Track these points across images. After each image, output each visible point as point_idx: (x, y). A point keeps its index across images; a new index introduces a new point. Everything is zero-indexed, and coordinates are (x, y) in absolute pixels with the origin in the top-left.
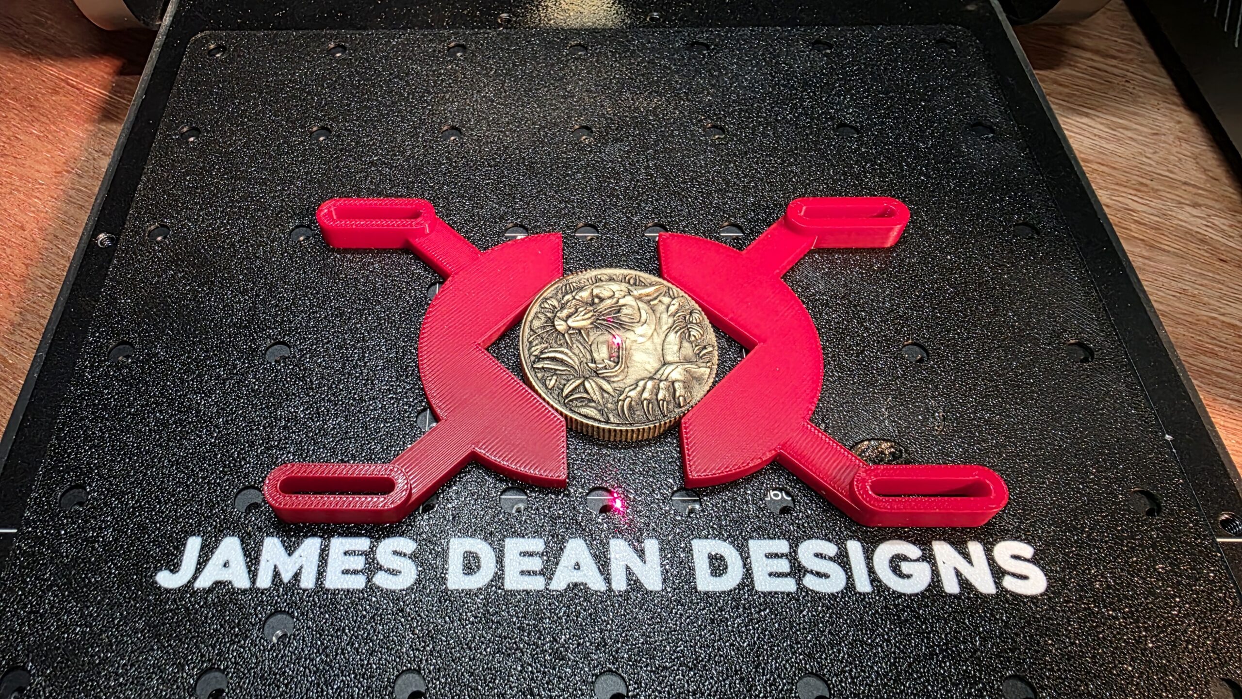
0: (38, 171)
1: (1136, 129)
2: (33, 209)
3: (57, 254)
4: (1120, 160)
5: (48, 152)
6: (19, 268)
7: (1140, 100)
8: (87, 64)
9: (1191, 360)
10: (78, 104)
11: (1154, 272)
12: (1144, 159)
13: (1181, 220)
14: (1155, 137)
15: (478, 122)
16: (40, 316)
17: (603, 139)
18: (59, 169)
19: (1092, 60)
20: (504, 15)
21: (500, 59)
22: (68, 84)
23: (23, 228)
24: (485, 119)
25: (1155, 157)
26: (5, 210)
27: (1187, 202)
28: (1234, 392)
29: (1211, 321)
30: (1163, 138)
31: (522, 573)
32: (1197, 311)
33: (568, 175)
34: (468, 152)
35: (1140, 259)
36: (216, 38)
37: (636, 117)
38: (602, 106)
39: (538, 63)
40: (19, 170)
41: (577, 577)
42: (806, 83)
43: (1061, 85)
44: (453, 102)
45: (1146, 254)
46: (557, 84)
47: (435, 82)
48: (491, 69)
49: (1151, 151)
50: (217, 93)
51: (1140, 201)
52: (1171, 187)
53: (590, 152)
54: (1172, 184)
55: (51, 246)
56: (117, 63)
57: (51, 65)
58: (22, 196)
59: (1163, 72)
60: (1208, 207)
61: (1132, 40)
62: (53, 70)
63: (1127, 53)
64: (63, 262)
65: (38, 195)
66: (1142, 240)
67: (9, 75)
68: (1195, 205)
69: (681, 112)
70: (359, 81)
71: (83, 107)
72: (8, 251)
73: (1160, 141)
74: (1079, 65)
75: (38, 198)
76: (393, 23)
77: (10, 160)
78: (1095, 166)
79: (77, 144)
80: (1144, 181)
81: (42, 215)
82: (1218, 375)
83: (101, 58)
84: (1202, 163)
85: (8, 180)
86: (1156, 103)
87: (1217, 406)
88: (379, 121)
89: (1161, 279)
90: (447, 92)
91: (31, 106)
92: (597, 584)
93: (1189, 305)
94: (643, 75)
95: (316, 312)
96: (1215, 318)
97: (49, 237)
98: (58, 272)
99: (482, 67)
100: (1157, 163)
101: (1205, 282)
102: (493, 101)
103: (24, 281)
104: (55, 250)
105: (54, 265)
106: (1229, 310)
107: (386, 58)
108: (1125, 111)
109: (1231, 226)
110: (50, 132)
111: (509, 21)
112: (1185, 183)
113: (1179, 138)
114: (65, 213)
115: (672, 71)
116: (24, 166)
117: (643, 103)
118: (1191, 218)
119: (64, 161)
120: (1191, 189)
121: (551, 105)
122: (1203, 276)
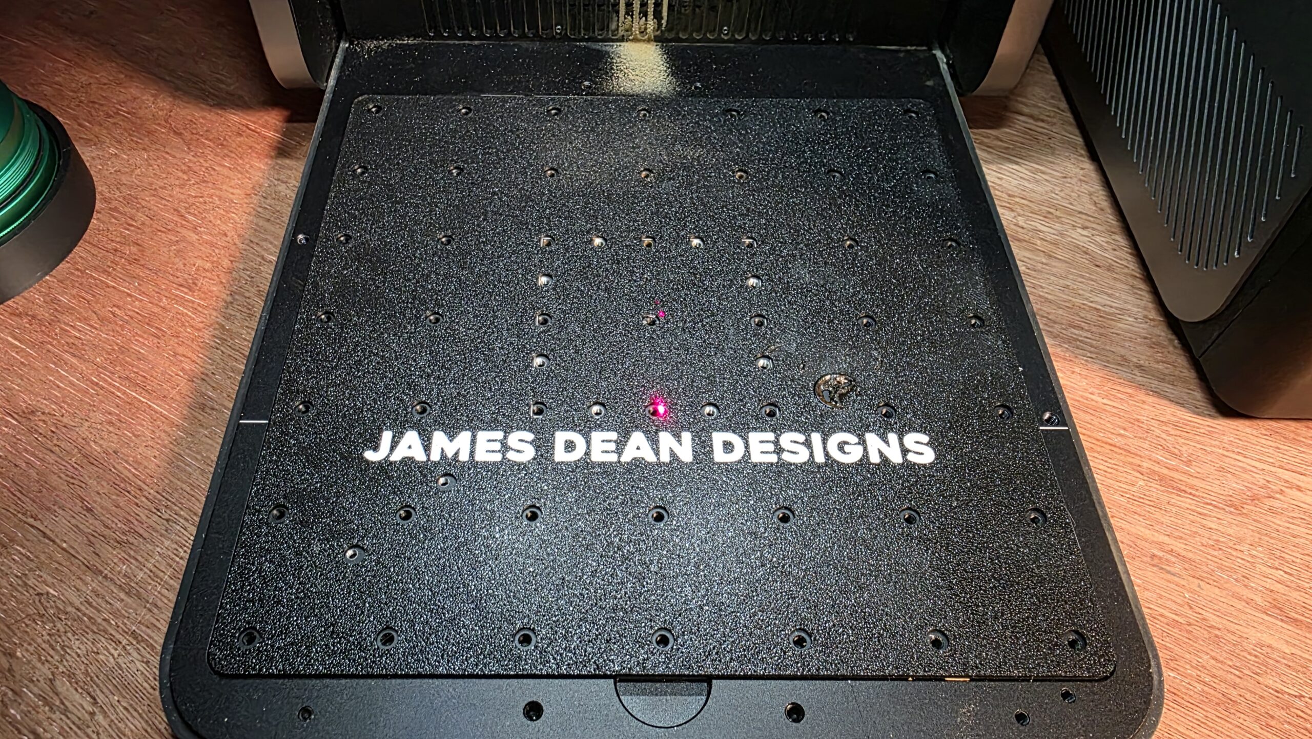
0: (232, 194)
1: (1050, 173)
2: (232, 221)
3: (254, 254)
4: (1035, 195)
5: (239, 179)
6: (226, 263)
7: (1058, 152)
8: (262, 114)
9: (1063, 331)
10: (258, 144)
12: (1053, 195)
13: (1073, 238)
14: (1064, 180)
15: (571, 165)
16: (246, 297)
17: (660, 178)
18: (248, 192)
19: (1026, 123)
20: (587, 83)
21: (586, 119)
22: (250, 129)
23: (226, 235)
24: (575, 162)
25: (1062, 194)
26: (210, 221)
27: (1080, 226)
28: (1091, 352)
29: (1083, 306)
30: (1069, 180)
32: (1074, 300)
33: (635, 203)
34: (564, 186)
36: (373, 101)
38: (660, 154)
39: (614, 123)
40: (218, 193)
42: (808, 140)
43: (1001, 141)
44: (552, 150)
45: (1044, 260)
46: (627, 138)
47: (538, 136)
48: (580, 126)
49: (1059, 189)
50: (377, 142)
51: (1047, 224)
52: (1069, 215)
53: (651, 187)
54: (1070, 213)
55: (248, 248)
56: (286, 113)
57: (232, 114)
58: (222, 212)
59: (1077, 132)
60: (1093, 229)
61: (1058, 108)
62: (235, 118)
63: (1054, 117)
64: (258, 259)
65: (234, 211)
66: (1044, 252)
67: (201, 120)
68: (1085, 228)
69: (717, 160)
70: (482, 134)
71: (262, 146)
72: (217, 251)
73: (1068, 183)
74: (1017, 126)
75: (235, 213)
76: (502, 88)
77: (210, 185)
78: (1017, 200)
79: (261, 175)
80: (1051, 210)
81: (239, 225)
83: (273, 109)
84: (1095, 198)
85: (211, 200)
86: (1068, 154)
87: (1077, 360)
88: (498, 163)
89: (1052, 278)
90: (547, 143)
91: (222, 145)
93: (1069, 295)
94: (690, 133)
96: (1084, 304)
97: (246, 242)
98: (255, 266)
99: (573, 125)
100: (1062, 198)
101: (1083, 280)
102: (582, 150)
103: (231, 272)
104: (252, 250)
106: (1097, 299)
107: (502, 117)
109: (1107, 242)
110: (238, 165)
111: (590, 87)
112: (1080, 213)
113: (1081, 180)
114: (257, 225)
115: (712, 130)
116: (221, 190)
117: (690, 153)
118: (1079, 236)
119: (251, 186)
120: (1084, 217)
121: (623, 153)
122: (1083, 277)
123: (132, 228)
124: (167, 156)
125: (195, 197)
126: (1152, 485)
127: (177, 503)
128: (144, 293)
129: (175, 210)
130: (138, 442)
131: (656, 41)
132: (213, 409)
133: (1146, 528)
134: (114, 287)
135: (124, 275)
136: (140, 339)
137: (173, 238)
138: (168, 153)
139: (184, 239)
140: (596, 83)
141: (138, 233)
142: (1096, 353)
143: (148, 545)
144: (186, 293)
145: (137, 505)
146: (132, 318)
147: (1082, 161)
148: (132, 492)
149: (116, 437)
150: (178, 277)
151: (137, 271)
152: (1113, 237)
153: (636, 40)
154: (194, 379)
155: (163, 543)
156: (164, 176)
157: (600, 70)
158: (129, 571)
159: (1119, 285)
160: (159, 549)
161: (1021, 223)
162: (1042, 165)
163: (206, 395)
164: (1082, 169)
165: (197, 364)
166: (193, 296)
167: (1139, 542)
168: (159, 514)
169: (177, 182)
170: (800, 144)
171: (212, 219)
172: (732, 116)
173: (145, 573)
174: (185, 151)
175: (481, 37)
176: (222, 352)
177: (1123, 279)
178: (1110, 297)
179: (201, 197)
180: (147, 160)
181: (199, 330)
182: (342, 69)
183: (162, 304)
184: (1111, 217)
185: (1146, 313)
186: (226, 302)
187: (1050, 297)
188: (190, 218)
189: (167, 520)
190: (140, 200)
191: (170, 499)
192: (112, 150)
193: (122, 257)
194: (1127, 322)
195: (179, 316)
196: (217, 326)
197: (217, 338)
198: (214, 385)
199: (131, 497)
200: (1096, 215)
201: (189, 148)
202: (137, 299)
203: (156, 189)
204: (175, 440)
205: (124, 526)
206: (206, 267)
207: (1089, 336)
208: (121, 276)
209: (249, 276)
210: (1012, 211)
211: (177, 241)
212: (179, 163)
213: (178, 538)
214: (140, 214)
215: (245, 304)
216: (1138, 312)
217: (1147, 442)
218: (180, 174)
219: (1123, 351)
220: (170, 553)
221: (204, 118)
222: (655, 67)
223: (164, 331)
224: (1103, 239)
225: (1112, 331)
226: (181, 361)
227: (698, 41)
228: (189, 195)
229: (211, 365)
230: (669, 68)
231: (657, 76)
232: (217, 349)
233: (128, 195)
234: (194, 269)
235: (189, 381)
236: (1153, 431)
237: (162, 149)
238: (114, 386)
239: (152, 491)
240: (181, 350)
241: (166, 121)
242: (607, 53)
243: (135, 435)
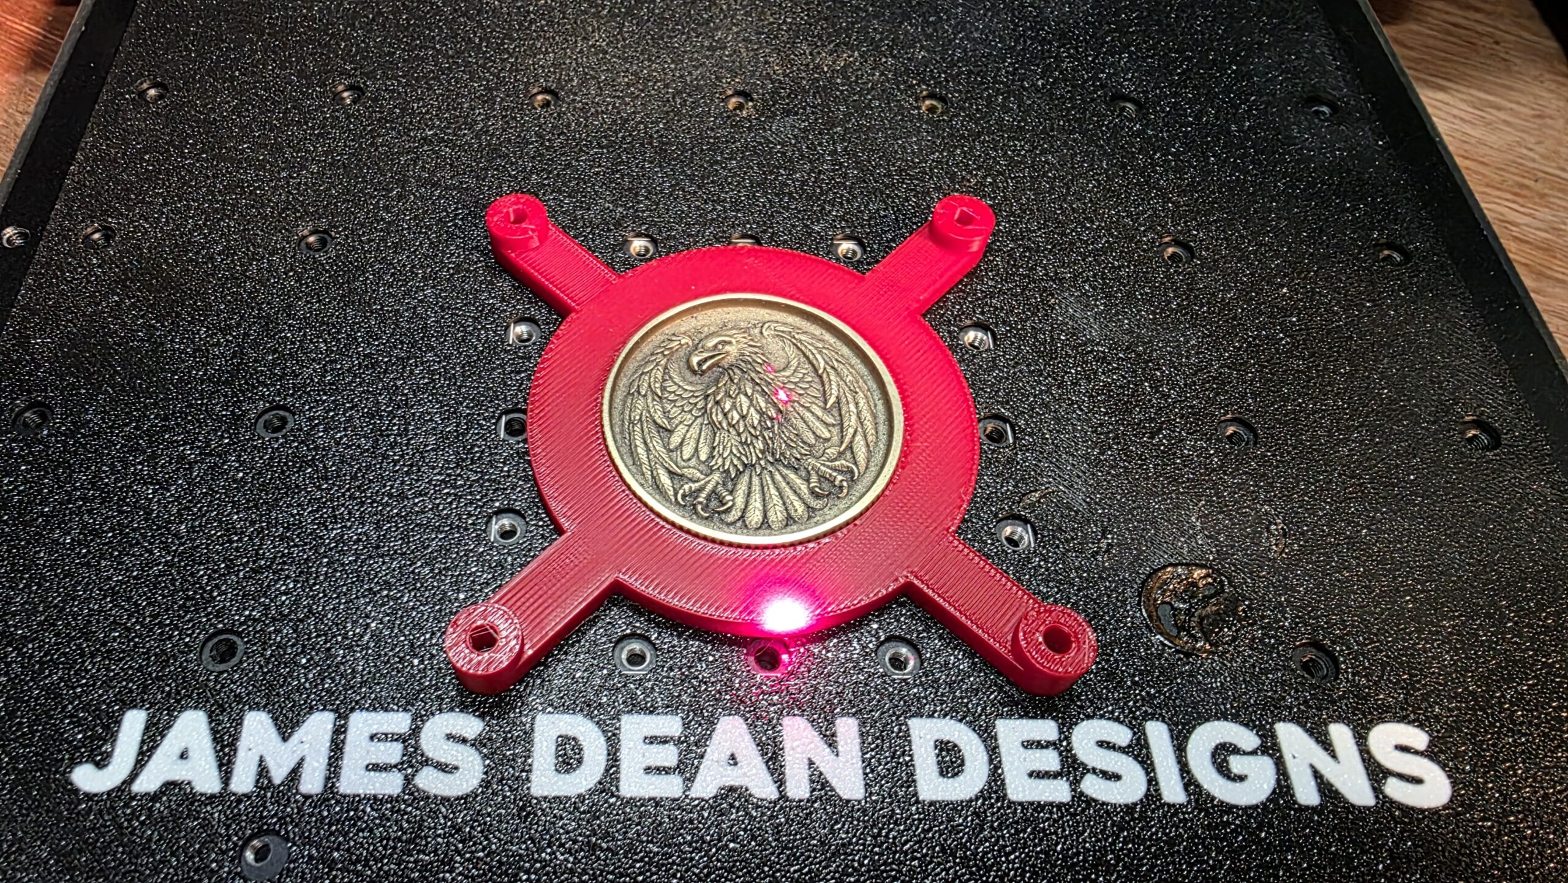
1: (1511, 109)
4: (1491, 152)
7: (1516, 68)
12: (1525, 151)
14: (1538, 121)
15: (584, 82)
17: (767, 112)
24: (593, 78)
25: (1542, 149)
30: (1549, 122)
31: (648, 770)
33: (717, 162)
34: (569, 126)
35: (1545, 299)
37: (817, 80)
38: (766, 62)
41: (733, 777)
44: (547, 53)
45: (1548, 291)
46: (700, 30)
47: (520, 24)
48: (604, 6)
49: (1533, 140)
51: (1523, 210)
53: (750, 129)
69: (882, 74)
70: (408, 20)
73: (1546, 126)
74: (1429, 19)
80: (1527, 182)
86: (1537, 73)
88: (436, 78)
90: (538, 38)
92: (763, 788)
94: (826, 19)
95: (335, 361)
100: (1543, 157)
102: (606, 53)
108: (1496, 84)
117: (825, 60)
121: (691, 60)
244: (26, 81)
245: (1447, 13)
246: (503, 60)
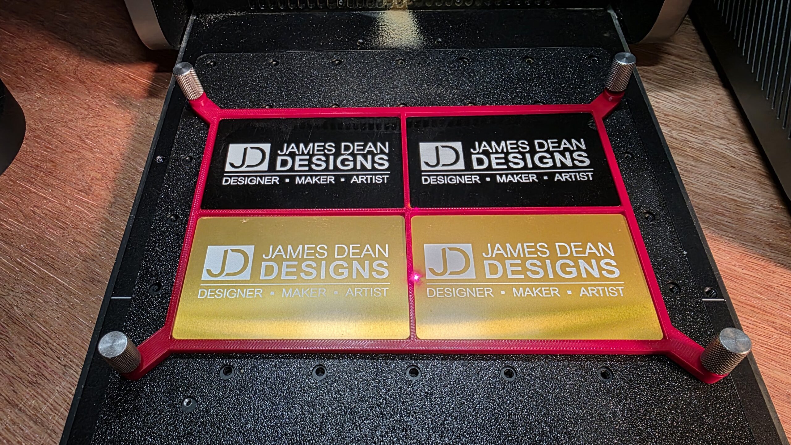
0: (117, 124)
1: (695, 98)
2: (116, 144)
3: (130, 167)
4: (684, 114)
5: (122, 114)
6: (111, 174)
7: (699, 82)
8: (139, 67)
9: (711, 218)
10: (136, 88)
11: (696, 174)
12: (698, 114)
13: (713, 146)
14: (705, 102)
15: (348, 101)
16: (123, 198)
18: (128, 123)
20: (360, 41)
21: (360, 68)
22: (131, 78)
23: (112, 154)
24: (351, 100)
25: (704, 113)
27: (718, 137)
28: (731, 233)
29: (724, 198)
30: (709, 103)
32: (716, 193)
35: (690, 167)
36: (211, 58)
37: (430, 99)
38: (412, 92)
39: (379, 70)
40: (108, 124)
42: (519, 79)
43: (657, 74)
44: (335, 91)
45: (693, 163)
46: (389, 81)
47: (326, 80)
48: (355, 73)
49: (701, 109)
50: (213, 87)
51: (694, 136)
52: (710, 129)
54: (711, 127)
55: (127, 163)
56: (155, 66)
57: (119, 67)
58: (110, 137)
59: (713, 67)
60: (728, 139)
61: (698, 50)
62: (121, 70)
63: (694, 56)
64: (133, 171)
66: (692, 157)
67: (98, 72)
68: (722, 138)
69: (453, 95)
70: (286, 80)
71: (138, 90)
72: (105, 165)
73: (707, 104)
74: (668, 63)
75: (117, 138)
76: (301, 46)
77: (103, 118)
78: (671, 118)
79: (137, 110)
80: (697, 126)
81: (121, 147)
82: (724, 225)
83: (146, 63)
84: (728, 116)
85: (102, 129)
86: (706, 83)
88: (297, 101)
89: (700, 176)
90: (332, 86)
91: (112, 89)
93: (713, 190)
94: (434, 76)
96: (725, 197)
97: (126, 158)
98: (131, 176)
99: (350, 72)
100: (704, 116)
101: (723, 178)
102: (356, 90)
103: (115, 181)
104: (129, 164)
105: (129, 173)
106: (733, 192)
107: (300, 67)
108: (691, 88)
109: (739, 149)
110: (122, 103)
111: (363, 43)
112: (718, 127)
113: (717, 103)
114: (133, 146)
115: (449, 74)
116: (109, 121)
117: (433, 91)
118: (718, 145)
119: (130, 118)
120: (721, 130)
121: (386, 92)
122: (722, 175)
123: (49, 150)
124: (74, 98)
125: (92, 127)
126: (785, 338)
127: (71, 353)
128: (55, 197)
129: (78, 136)
130: (46, 306)
131: (409, 9)
132: (99, 281)
133: (781, 372)
134: (34, 193)
135: (41, 183)
136: (51, 230)
137: (76, 156)
138: (74, 96)
139: (84, 157)
140: (367, 40)
141: (53, 153)
142: (736, 234)
143: (50, 385)
144: (84, 197)
145: (44, 354)
146: (46, 215)
147: (717, 88)
148: (42, 345)
149: (31, 303)
150: (78, 185)
151: (51, 180)
152: (744, 145)
153: (395, 9)
154: (87, 260)
155: (60, 383)
156: (72, 112)
157: (370, 31)
158: (37, 405)
159: (750, 182)
160: (57, 388)
161: (675, 135)
162: (688, 92)
163: (94, 271)
164: (718, 94)
165: (89, 248)
166: (88, 198)
167: (776, 384)
168: (59, 361)
169: (80, 116)
170: (513, 83)
171: (103, 143)
172: (464, 62)
173: (48, 406)
174: (86, 94)
175: (287, 9)
176: (107, 239)
177: (753, 176)
178: (744, 191)
179: (96, 127)
180: (60, 101)
181: (91, 223)
182: (191, 34)
183: (67, 205)
184: (741, 130)
185: (771, 202)
186: (110, 202)
187: (699, 191)
188: (89, 142)
189: (65, 366)
190: (55, 130)
191: (67, 349)
192: (38, 95)
193: (41, 171)
194: (756, 210)
195: (78, 214)
196: (104, 220)
197: (103, 229)
198: (100, 264)
199: (40, 348)
200: (730, 128)
201: (89, 93)
202: (50, 201)
203: (66, 122)
204: (72, 305)
205: (34, 370)
206: (98, 177)
207: (730, 221)
208: (40, 184)
209: (127, 183)
210: (668, 126)
211: (79, 159)
212: (82, 103)
213: (71, 379)
214: (54, 140)
215: (124, 204)
216: (766, 202)
217: (778, 303)
218: (82, 111)
219: (756, 233)
220: (65, 391)
221: (100, 70)
222: (409, 28)
223: (68, 224)
224: (737, 147)
225: (747, 216)
226: (78, 246)
227: (439, 8)
228: (88, 125)
229: (99, 249)
230: (418, 28)
231: (411, 34)
232: (104, 237)
233: (48, 126)
234: (90, 179)
235: (83, 261)
236: (782, 294)
237: (71, 93)
238: (32, 265)
239: (55, 344)
240: (78, 238)
241: (75, 74)
242: (375, 18)
243: (44, 302)
244: (148, 102)
245: (676, 61)
246: (320, 94)
